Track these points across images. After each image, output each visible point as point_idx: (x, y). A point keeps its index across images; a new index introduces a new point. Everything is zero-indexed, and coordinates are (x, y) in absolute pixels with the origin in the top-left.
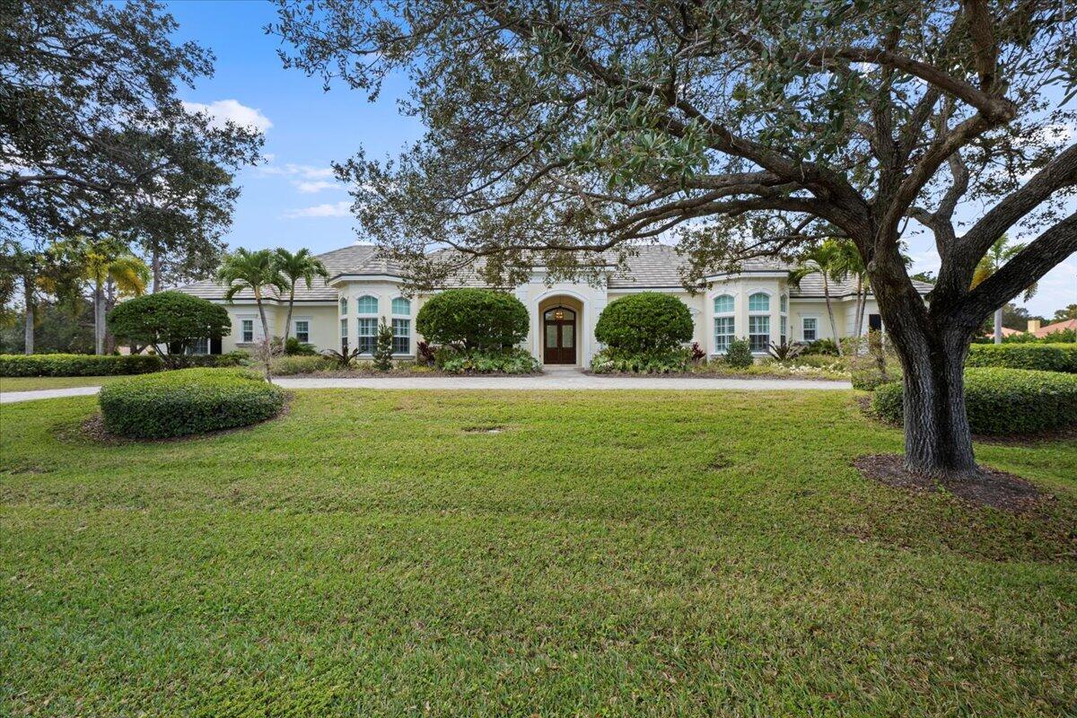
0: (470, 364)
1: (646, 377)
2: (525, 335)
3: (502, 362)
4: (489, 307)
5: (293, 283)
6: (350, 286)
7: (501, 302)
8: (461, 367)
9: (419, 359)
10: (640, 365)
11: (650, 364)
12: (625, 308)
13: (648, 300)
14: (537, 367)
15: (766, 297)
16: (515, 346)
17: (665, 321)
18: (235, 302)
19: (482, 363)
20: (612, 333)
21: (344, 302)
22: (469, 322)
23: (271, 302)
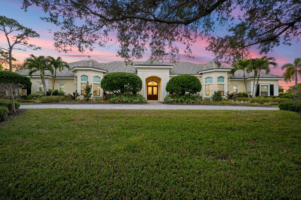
0: (120, 99)
1: (186, 104)
2: (141, 89)
3: (132, 99)
4: (127, 78)
5: (56, 69)
6: (78, 71)
7: (132, 76)
8: (116, 100)
9: (103, 98)
10: (183, 100)
11: (187, 100)
12: (177, 80)
13: (186, 77)
14: (145, 101)
15: (223, 78)
16: (137, 93)
17: (192, 84)
18: (33, 77)
19: (125, 99)
20: (172, 88)
21: (76, 77)
22: (119, 83)
23: (49, 77)
